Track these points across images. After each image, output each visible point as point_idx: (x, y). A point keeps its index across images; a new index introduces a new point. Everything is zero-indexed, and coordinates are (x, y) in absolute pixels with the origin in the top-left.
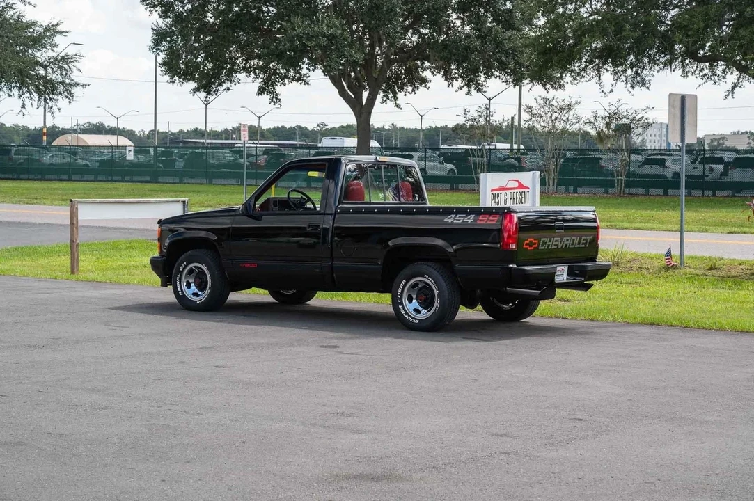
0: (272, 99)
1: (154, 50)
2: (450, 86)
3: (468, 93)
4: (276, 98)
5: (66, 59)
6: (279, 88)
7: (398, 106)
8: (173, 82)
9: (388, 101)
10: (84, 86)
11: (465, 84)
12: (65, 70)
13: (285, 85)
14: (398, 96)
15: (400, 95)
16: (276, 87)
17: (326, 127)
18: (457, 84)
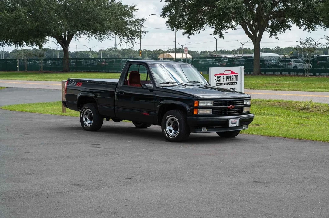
0: (220, 36)
1: (163, 16)
2: (300, 29)
3: (309, 31)
4: (222, 36)
5: (138, 21)
6: (223, 32)
7: (277, 38)
8: (174, 30)
9: (273, 36)
10: (146, 32)
11: (307, 28)
12: (137, 25)
13: (226, 30)
14: (277, 34)
15: (278, 33)
16: (222, 31)
17: (279, 48)
18: (303, 28)
